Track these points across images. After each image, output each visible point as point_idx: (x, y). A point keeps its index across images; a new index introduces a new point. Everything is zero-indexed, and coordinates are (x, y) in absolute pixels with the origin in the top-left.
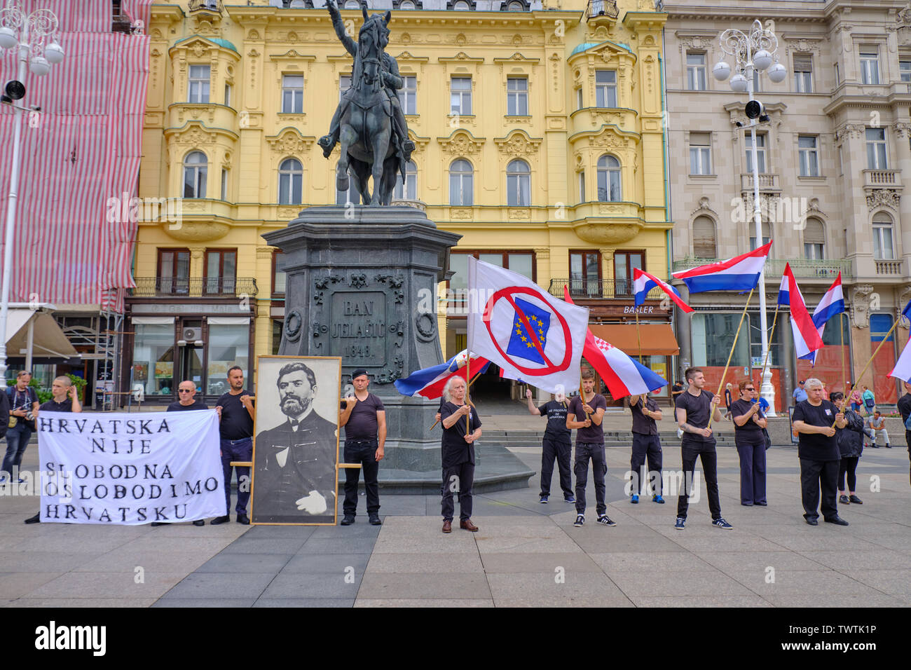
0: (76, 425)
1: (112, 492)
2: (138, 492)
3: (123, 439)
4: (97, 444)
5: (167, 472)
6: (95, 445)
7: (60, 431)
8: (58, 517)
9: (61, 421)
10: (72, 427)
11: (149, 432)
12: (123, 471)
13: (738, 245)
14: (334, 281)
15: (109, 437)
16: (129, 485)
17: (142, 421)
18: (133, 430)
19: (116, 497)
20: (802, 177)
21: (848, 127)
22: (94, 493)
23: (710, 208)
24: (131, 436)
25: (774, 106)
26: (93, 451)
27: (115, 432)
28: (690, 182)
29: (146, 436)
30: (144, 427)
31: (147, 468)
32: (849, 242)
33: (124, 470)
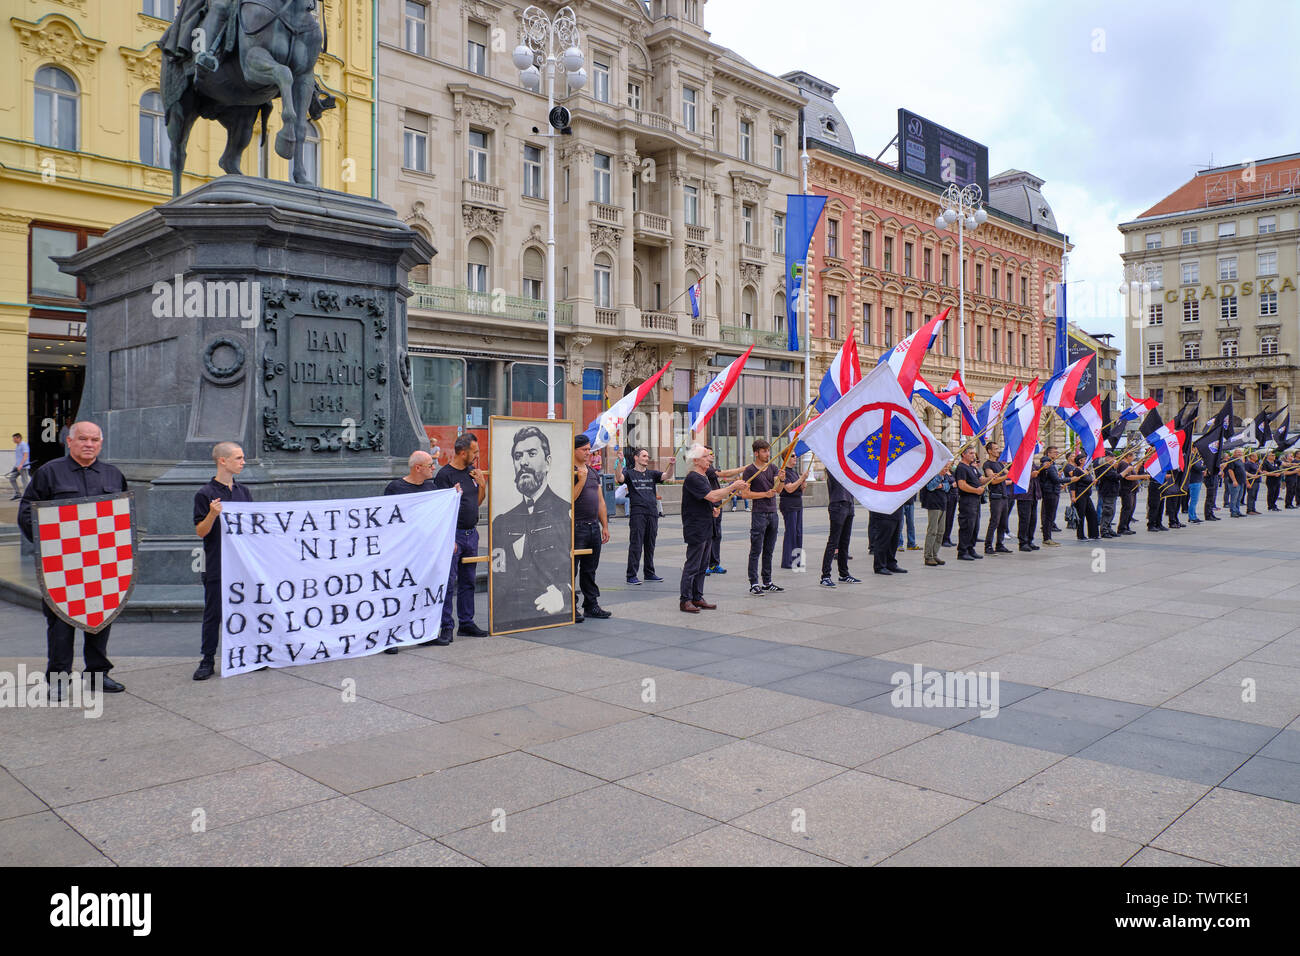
0: (277, 521)
1: (328, 616)
2: (365, 610)
3: (343, 537)
4: (308, 548)
5: (407, 577)
6: (305, 549)
7: (254, 531)
8: (244, 665)
9: (254, 517)
10: (272, 524)
11: (378, 524)
12: (344, 584)
13: (454, 270)
14: (294, 297)
15: (324, 535)
16: (350, 602)
17: (368, 510)
18: (357, 524)
19: (335, 622)
20: (524, 197)
21: (579, 147)
22: (303, 621)
23: (425, 217)
24: (353, 532)
25: (504, 100)
26: (303, 559)
27: (333, 528)
28: (402, 177)
29: (373, 531)
30: (371, 518)
31: (375, 574)
32: (571, 282)
33: (345, 582)
